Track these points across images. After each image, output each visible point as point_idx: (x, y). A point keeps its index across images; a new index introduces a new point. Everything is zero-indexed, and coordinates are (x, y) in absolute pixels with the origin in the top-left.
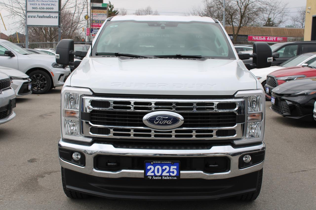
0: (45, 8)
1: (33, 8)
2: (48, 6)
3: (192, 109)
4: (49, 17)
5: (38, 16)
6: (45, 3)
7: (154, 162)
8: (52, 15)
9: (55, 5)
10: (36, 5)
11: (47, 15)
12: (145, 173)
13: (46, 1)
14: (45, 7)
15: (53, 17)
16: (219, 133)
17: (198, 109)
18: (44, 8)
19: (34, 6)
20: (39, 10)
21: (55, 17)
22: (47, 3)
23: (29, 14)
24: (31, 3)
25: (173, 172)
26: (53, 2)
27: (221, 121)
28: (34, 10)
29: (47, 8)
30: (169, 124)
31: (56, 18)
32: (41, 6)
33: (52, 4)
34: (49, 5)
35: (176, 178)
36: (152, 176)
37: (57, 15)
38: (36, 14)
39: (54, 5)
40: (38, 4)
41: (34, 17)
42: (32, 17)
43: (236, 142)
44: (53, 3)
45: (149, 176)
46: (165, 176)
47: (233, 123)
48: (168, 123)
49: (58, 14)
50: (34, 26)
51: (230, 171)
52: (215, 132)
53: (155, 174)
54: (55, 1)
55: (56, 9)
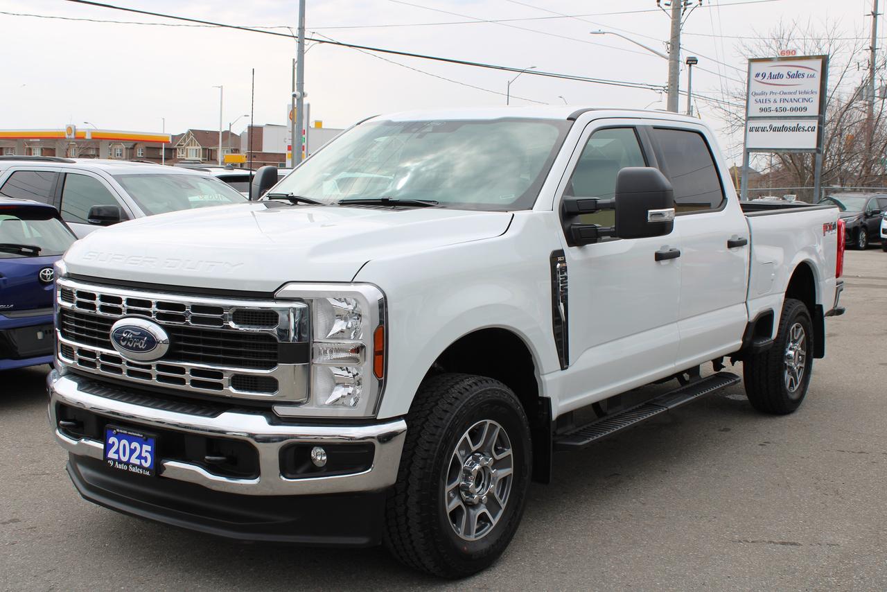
0: (788, 108)
1: (762, 110)
2: (795, 105)
3: (182, 318)
4: (797, 129)
5: (771, 127)
6: (787, 97)
7: (118, 430)
8: (802, 123)
9: (811, 100)
10: (768, 102)
11: (793, 124)
12: (106, 451)
13: (791, 93)
14: (788, 106)
15: (806, 128)
16: (238, 381)
17: (194, 320)
18: (785, 109)
19: (764, 106)
20: (774, 114)
21: (810, 129)
22: (793, 97)
23: (752, 124)
24: (758, 97)
25: (146, 459)
26: (807, 93)
27: (244, 354)
28: (764, 114)
29: (792, 109)
30: (142, 349)
31: (813, 130)
32: (779, 105)
33: (804, 100)
34: (797, 101)
35: (148, 473)
36: (114, 461)
37: (815, 123)
38: (766, 124)
39: (808, 101)
40: (772, 100)
41: (763, 130)
42: (757, 130)
43: (281, 411)
44: (807, 96)
45: (110, 459)
46: (134, 465)
47: (270, 362)
48: (140, 347)
49: (817, 121)
50: (778, 151)
51: (258, 479)
52: (226, 378)
53: (119, 457)
54: (812, 93)
55: (813, 109)
